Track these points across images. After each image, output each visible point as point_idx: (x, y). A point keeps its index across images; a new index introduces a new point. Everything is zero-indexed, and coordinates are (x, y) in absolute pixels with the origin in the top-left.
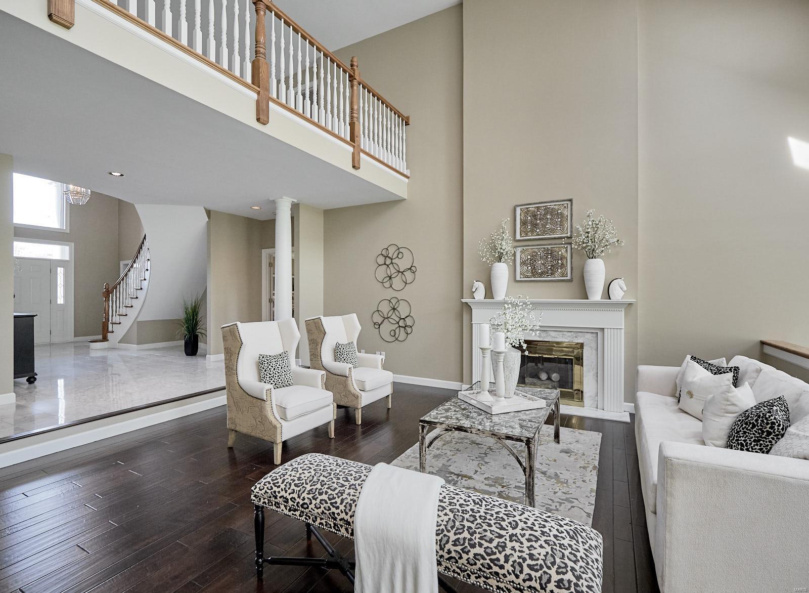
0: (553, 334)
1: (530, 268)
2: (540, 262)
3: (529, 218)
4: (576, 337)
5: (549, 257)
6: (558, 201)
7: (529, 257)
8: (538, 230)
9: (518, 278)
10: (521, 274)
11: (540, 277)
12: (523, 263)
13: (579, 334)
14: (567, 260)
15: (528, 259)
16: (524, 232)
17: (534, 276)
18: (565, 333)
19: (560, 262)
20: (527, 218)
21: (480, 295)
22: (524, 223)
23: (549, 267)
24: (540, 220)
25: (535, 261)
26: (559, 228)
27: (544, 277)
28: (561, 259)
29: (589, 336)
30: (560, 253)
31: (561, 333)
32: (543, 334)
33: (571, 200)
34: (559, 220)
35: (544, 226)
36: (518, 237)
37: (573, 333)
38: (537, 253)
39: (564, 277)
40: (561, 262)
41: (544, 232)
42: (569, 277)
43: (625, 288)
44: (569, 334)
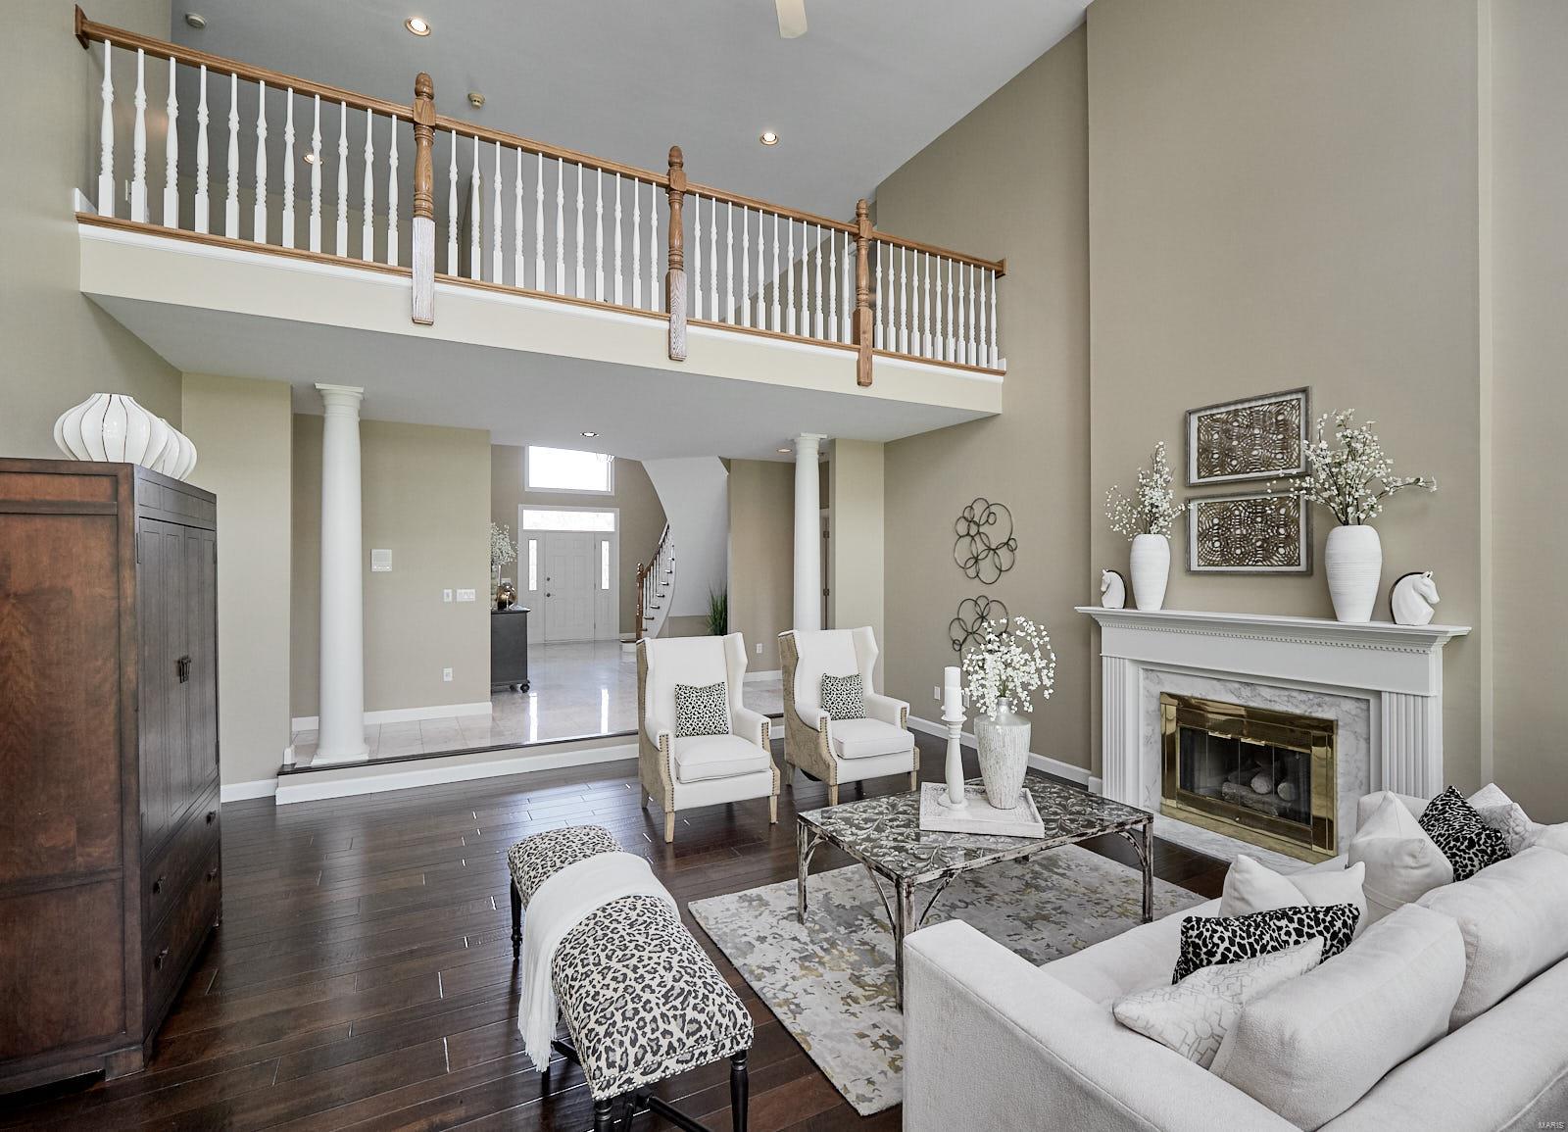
0: (1267, 693)
1: (1217, 544)
2: (1238, 532)
3: (1216, 436)
4: (1319, 705)
5: (1259, 520)
6: (1275, 395)
7: (1216, 521)
8: (1234, 463)
9: (1194, 567)
10: (1199, 557)
11: (1238, 565)
12: (1203, 536)
13: (1327, 698)
14: (1298, 527)
15: (1214, 525)
16: (1206, 467)
17: (1227, 562)
18: (1294, 694)
19: (1282, 531)
20: (1212, 435)
21: (1114, 600)
22: (1204, 451)
23: (1259, 544)
24: (1238, 439)
25: (1229, 529)
26: (1279, 456)
27: (1248, 565)
28: (1285, 525)
29: (1349, 706)
30: (1283, 511)
31: (1287, 693)
32: (1246, 692)
33: (1304, 391)
34: (1281, 436)
35: (1248, 451)
36: (1194, 479)
37: (1311, 696)
38: (1232, 513)
39: (1292, 565)
40: (1286, 531)
41: (1248, 466)
42: (1303, 567)
43: (1435, 598)
44: (1304, 697)
